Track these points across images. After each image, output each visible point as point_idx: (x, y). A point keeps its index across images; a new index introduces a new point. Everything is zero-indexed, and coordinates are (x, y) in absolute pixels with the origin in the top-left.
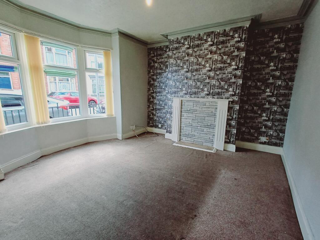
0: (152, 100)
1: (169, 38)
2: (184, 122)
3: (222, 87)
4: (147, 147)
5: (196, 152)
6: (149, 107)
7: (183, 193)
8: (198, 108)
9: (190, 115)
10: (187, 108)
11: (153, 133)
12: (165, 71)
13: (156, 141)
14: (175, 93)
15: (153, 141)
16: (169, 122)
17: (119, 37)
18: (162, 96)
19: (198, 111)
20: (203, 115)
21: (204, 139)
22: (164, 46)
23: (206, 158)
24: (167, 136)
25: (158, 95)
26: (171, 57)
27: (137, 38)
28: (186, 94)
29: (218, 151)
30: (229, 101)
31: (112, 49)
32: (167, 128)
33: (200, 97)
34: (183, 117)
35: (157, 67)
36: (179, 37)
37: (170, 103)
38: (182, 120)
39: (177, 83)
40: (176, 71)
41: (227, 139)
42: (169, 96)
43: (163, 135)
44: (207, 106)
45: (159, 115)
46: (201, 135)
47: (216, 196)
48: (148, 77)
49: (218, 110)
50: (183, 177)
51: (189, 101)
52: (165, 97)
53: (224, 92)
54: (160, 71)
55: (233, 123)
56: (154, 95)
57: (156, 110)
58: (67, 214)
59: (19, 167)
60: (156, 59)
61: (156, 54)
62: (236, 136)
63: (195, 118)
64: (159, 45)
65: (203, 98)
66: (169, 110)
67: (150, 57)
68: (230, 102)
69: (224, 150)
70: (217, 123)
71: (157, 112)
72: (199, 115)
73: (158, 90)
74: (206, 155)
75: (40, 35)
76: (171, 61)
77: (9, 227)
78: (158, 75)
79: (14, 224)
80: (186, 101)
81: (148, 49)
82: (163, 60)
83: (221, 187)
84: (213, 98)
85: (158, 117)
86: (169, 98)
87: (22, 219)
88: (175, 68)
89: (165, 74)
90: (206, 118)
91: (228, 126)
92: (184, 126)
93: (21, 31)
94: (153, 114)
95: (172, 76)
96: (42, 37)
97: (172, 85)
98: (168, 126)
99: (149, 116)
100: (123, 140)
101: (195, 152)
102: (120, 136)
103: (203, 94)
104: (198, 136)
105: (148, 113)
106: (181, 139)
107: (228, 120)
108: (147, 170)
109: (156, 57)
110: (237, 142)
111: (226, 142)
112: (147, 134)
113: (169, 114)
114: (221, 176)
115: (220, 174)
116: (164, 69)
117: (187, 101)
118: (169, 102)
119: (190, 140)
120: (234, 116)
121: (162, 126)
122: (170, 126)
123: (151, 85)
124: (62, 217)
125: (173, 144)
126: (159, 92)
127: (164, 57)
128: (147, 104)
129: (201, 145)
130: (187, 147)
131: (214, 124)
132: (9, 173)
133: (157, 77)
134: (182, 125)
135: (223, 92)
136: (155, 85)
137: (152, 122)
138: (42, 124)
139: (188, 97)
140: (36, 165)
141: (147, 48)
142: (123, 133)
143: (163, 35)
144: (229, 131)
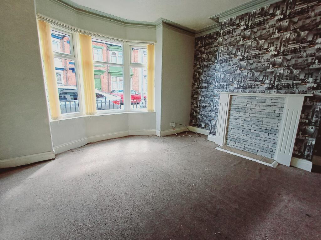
0: (196, 96)
1: (220, 21)
2: (232, 123)
3: (294, 77)
4: (184, 147)
5: (246, 163)
6: (192, 104)
7: (216, 215)
8: (253, 106)
9: (242, 114)
10: (238, 106)
11: (194, 133)
12: (213, 63)
13: (196, 141)
14: (223, 87)
15: (193, 141)
16: (213, 122)
17: (163, 28)
18: (208, 91)
19: (252, 109)
20: (260, 116)
21: (259, 147)
22: (214, 33)
23: (260, 172)
24: (210, 137)
25: (203, 91)
26: (221, 44)
27: (182, 26)
28: (237, 88)
29: (280, 166)
30: (306, 97)
31: (156, 42)
32: (210, 129)
33: (258, 91)
34: (231, 117)
35: (204, 59)
36: (233, 18)
37: (216, 99)
38: (230, 120)
39: (227, 75)
40: (226, 61)
41: (297, 151)
42: (216, 91)
43: (206, 136)
44: (267, 104)
45: (203, 113)
46: (256, 141)
47: (268, 235)
48: (194, 70)
49: (285, 110)
50: (220, 193)
51: (242, 97)
52: (211, 93)
53: (299, 84)
54: (208, 63)
55: (311, 129)
56: (199, 90)
57: (200, 107)
58: (84, 205)
59: (69, 150)
60: (203, 50)
61: (204, 44)
62: (313, 149)
63: (248, 119)
64: (208, 33)
65: (262, 93)
66: (215, 108)
67: (197, 48)
68: (308, 99)
69: (291, 166)
70: (281, 128)
71: (202, 110)
72: (254, 115)
73: (204, 85)
74: (261, 169)
75: (91, 34)
76: (222, 48)
77: (39, 204)
78: (204, 68)
79: (43, 202)
80: (237, 97)
81: (196, 39)
82: (212, 49)
83: (279, 221)
84: (278, 92)
85: (202, 116)
86: (216, 94)
87: (50, 198)
88: (225, 57)
89: (213, 66)
90: (265, 120)
91: (301, 133)
92: (233, 127)
93: (77, 31)
94: (196, 112)
95: (221, 67)
96: (94, 35)
97: (220, 78)
98: (212, 127)
99: (192, 114)
100: (161, 137)
101: (244, 162)
102: (158, 133)
103: (262, 88)
104: (251, 142)
105: (191, 111)
106: (228, 143)
107: (301, 124)
108: (177, 174)
109: (204, 47)
110: (314, 157)
111: (294, 155)
112: (187, 133)
113: (214, 113)
114: (282, 205)
115: (280, 201)
116: (213, 60)
117: (239, 97)
118: (216, 97)
119: (239, 146)
120: (314, 119)
121: (206, 126)
122: (215, 127)
123: (197, 79)
124: (80, 206)
125: (216, 148)
126: (205, 87)
127: (213, 45)
128: (190, 100)
129: (254, 155)
130: (233, 154)
131: (278, 128)
132: (61, 154)
133: (203, 70)
134: (229, 127)
135: (296, 85)
136: (201, 79)
137: (195, 121)
138: (90, 114)
139: (240, 92)
140: (81, 150)
141: (194, 38)
142: (162, 129)
143: (213, 19)
144: (302, 141)
